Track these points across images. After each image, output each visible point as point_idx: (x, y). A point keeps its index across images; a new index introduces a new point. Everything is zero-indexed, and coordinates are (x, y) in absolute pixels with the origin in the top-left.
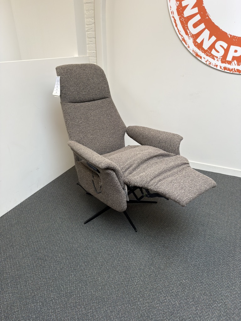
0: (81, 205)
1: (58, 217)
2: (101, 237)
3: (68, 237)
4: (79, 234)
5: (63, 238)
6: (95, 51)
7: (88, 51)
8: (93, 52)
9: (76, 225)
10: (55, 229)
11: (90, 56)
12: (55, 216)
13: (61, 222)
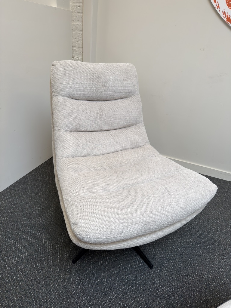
0: (51, 232)
1: (12, 254)
2: (82, 301)
3: (26, 299)
4: (45, 292)
5: (17, 300)
6: (81, 5)
7: (71, 4)
8: (78, 5)
9: (41, 272)
10: (4, 280)
11: (74, 11)
12: (7, 252)
13: (17, 265)
